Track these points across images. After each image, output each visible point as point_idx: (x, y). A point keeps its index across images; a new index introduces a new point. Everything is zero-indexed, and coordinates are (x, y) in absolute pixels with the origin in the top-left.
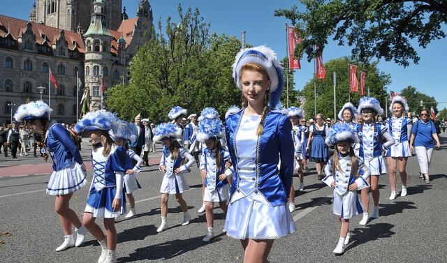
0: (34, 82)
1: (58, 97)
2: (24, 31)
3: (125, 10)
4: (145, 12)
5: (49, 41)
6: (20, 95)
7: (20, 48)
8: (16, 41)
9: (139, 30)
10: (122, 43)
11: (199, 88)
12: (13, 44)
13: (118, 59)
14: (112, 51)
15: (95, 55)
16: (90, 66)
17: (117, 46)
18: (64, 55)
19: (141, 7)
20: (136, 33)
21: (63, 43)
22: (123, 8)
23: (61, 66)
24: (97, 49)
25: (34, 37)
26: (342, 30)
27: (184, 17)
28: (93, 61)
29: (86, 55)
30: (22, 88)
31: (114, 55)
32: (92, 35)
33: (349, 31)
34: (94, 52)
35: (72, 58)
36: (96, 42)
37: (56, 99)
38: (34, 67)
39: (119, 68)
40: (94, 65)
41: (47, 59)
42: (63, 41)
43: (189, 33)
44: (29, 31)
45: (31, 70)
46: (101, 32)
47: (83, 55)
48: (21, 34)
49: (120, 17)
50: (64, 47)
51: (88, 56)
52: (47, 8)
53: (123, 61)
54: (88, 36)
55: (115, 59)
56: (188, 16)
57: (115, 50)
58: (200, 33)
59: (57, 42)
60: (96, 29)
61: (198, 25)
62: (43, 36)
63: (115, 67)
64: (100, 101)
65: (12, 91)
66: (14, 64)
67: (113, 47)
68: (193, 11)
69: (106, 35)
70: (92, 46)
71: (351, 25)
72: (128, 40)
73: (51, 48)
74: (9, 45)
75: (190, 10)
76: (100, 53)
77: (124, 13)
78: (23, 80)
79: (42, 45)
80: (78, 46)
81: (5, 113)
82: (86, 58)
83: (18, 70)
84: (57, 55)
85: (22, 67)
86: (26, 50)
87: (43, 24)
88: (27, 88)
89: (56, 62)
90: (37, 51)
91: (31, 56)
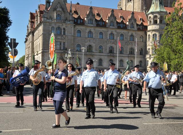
0: (115, 46)
1: (129, 55)
2: (109, 15)
5: (124, 19)
6: (107, 54)
7: (107, 26)
8: (105, 22)
12: (104, 24)
15: (154, 26)
16: (150, 34)
18: (134, 28)
21: (133, 20)
23: (132, 35)
24: (155, 22)
25: (115, 18)
28: (153, 31)
29: (148, 27)
30: (108, 51)
32: (152, 13)
34: (153, 24)
35: (139, 29)
36: (155, 17)
37: (128, 57)
38: (115, 37)
40: (153, 33)
41: (123, 31)
42: (133, 19)
44: (113, 15)
45: (113, 39)
46: (158, 10)
47: (146, 27)
48: (108, 17)
50: (134, 23)
51: (150, 28)
54: (149, 14)
59: (129, 20)
60: (155, 8)
62: (121, 17)
65: (102, 53)
66: (104, 36)
69: (162, 12)
70: (152, 20)
73: (125, 24)
74: (101, 25)
76: (158, 25)
78: (109, 45)
79: (120, 23)
80: (143, 21)
81: (99, 66)
82: (148, 29)
83: (106, 40)
84: (129, 29)
85: (108, 38)
86: (110, 27)
87: (122, 9)
88: (111, 51)
89: (128, 33)
90: (117, 27)
91: (114, 30)
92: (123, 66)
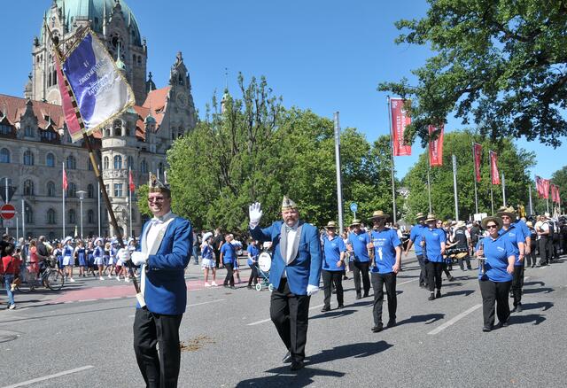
0: (36, 180)
1: (68, 200)
2: (23, 112)
3: (150, 76)
4: (180, 79)
5: (54, 124)
6: (19, 197)
7: (18, 136)
8: (13, 127)
9: (173, 105)
10: (151, 122)
11: (272, 184)
12: (10, 130)
13: (145, 145)
14: (138, 134)
15: (115, 140)
16: (109, 156)
17: (144, 128)
19: (175, 72)
20: (169, 107)
22: (148, 74)
23: (71, 157)
24: (118, 133)
25: (36, 120)
26: (467, 104)
27: (246, 89)
28: (114, 149)
29: (104, 142)
30: (21, 189)
31: (140, 139)
33: (475, 105)
34: (113, 137)
35: (84, 146)
36: (117, 123)
38: (37, 161)
39: (148, 157)
40: (115, 154)
41: (53, 148)
43: (255, 110)
44: (30, 113)
45: (33, 164)
47: (99, 142)
48: (19, 116)
49: (144, 86)
51: (106, 143)
52: (47, 79)
53: (152, 147)
55: (142, 145)
56: (252, 88)
57: (142, 132)
58: (269, 110)
59: (64, 125)
61: (266, 99)
62: (47, 118)
63: (142, 156)
64: (124, 204)
66: (11, 158)
67: (138, 128)
68: (259, 82)
69: (129, 114)
70: (111, 129)
71: (478, 96)
72: (159, 119)
73: (57, 133)
74: (5, 132)
75: (254, 80)
76: (122, 139)
77: (150, 80)
78: (23, 178)
79: (45, 131)
82: (104, 146)
83: (17, 166)
84: (66, 143)
85: (22, 161)
86: (26, 138)
87: (45, 101)
88: (28, 189)
89: (64, 152)
90: (40, 139)
91: (33, 146)
92: (54, 223)
